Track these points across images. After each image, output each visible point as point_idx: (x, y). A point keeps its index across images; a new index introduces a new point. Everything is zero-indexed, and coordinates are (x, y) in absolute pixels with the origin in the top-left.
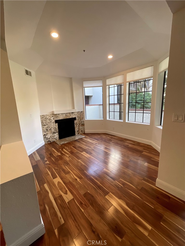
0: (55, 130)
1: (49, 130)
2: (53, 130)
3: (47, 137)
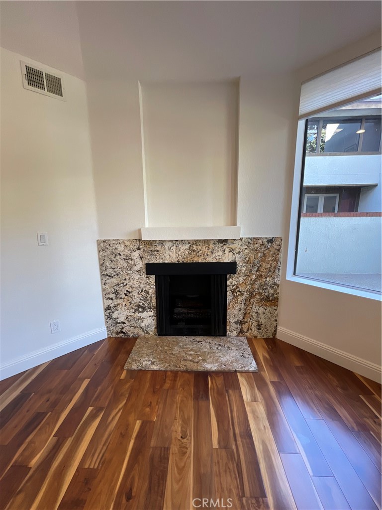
0: (145, 300)
1: (123, 296)
3: (115, 315)
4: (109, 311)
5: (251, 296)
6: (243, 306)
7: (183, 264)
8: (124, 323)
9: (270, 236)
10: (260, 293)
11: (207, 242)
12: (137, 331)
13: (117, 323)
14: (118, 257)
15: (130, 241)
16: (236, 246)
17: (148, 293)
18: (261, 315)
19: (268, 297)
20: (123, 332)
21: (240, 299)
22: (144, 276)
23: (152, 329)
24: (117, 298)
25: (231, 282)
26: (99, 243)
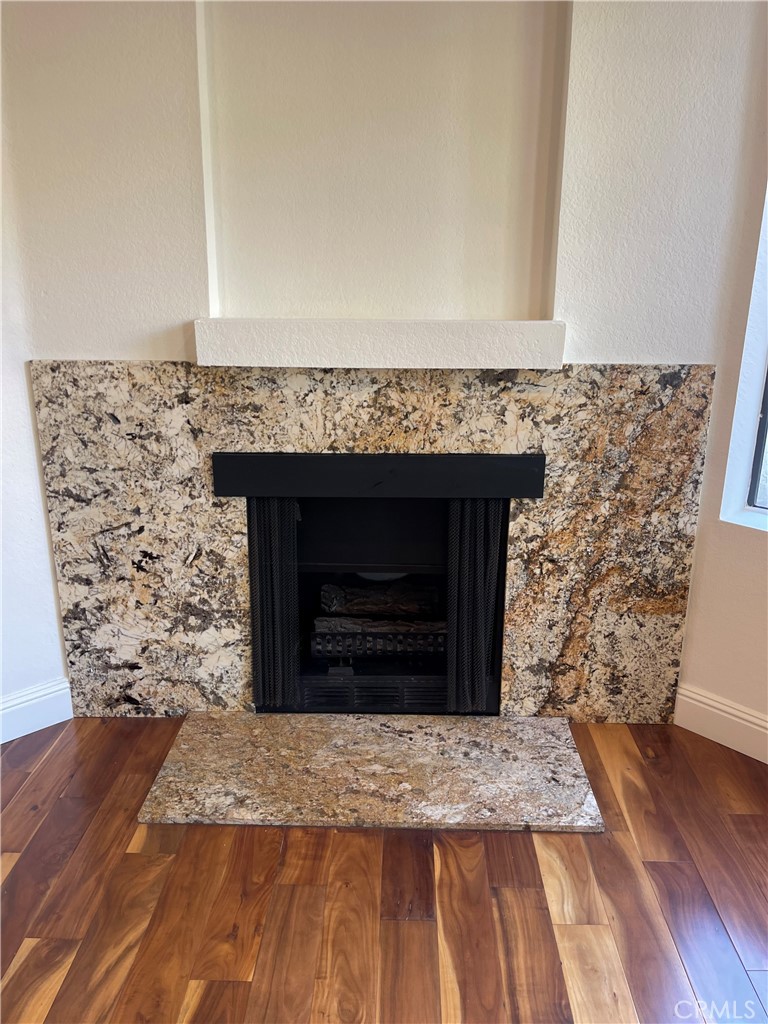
0: (211, 585)
1: (129, 570)
2: (179, 581)
3: (99, 640)
4: (78, 624)
5: (593, 576)
6: (561, 612)
7: (351, 458)
8: (134, 667)
9: (671, 360)
10: (623, 568)
11: (438, 377)
12: (179, 694)
13: (108, 666)
14: (108, 427)
15: (150, 367)
16: (547, 395)
17: (219, 561)
18: (624, 645)
19: (651, 582)
20: (129, 700)
21: (553, 585)
22: (206, 499)
23: (236, 689)
24: (105, 577)
25: (524, 524)
26: (34, 372)
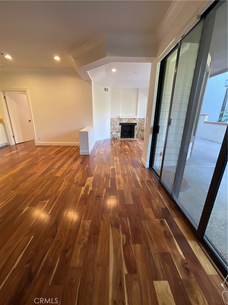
1: (115, 129)
4: (111, 133)
6: (137, 132)
7: (127, 123)
8: (114, 135)
9: (143, 118)
10: (141, 129)
14: (114, 121)
15: (117, 118)
16: (137, 120)
17: (119, 129)
18: (141, 134)
22: (119, 125)
23: (120, 137)
26: (111, 119)
